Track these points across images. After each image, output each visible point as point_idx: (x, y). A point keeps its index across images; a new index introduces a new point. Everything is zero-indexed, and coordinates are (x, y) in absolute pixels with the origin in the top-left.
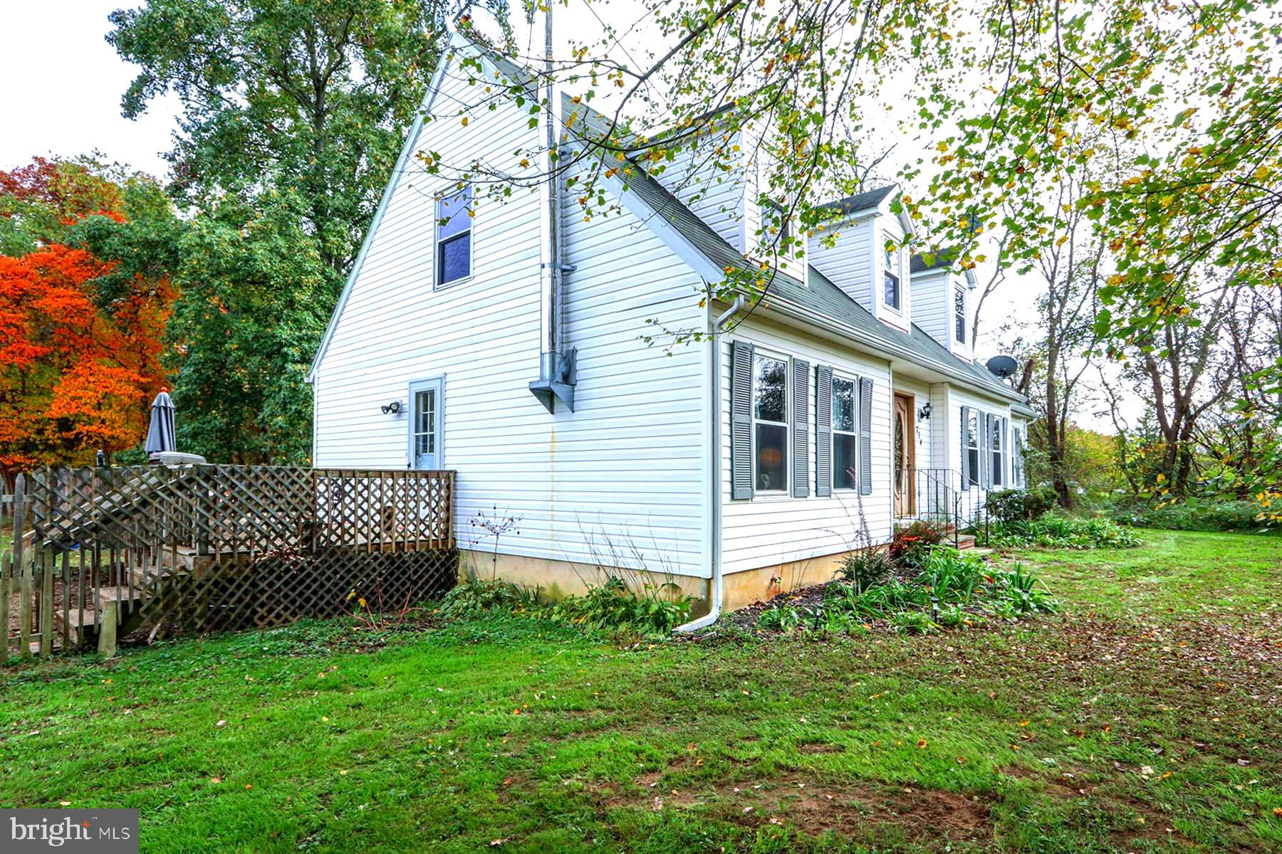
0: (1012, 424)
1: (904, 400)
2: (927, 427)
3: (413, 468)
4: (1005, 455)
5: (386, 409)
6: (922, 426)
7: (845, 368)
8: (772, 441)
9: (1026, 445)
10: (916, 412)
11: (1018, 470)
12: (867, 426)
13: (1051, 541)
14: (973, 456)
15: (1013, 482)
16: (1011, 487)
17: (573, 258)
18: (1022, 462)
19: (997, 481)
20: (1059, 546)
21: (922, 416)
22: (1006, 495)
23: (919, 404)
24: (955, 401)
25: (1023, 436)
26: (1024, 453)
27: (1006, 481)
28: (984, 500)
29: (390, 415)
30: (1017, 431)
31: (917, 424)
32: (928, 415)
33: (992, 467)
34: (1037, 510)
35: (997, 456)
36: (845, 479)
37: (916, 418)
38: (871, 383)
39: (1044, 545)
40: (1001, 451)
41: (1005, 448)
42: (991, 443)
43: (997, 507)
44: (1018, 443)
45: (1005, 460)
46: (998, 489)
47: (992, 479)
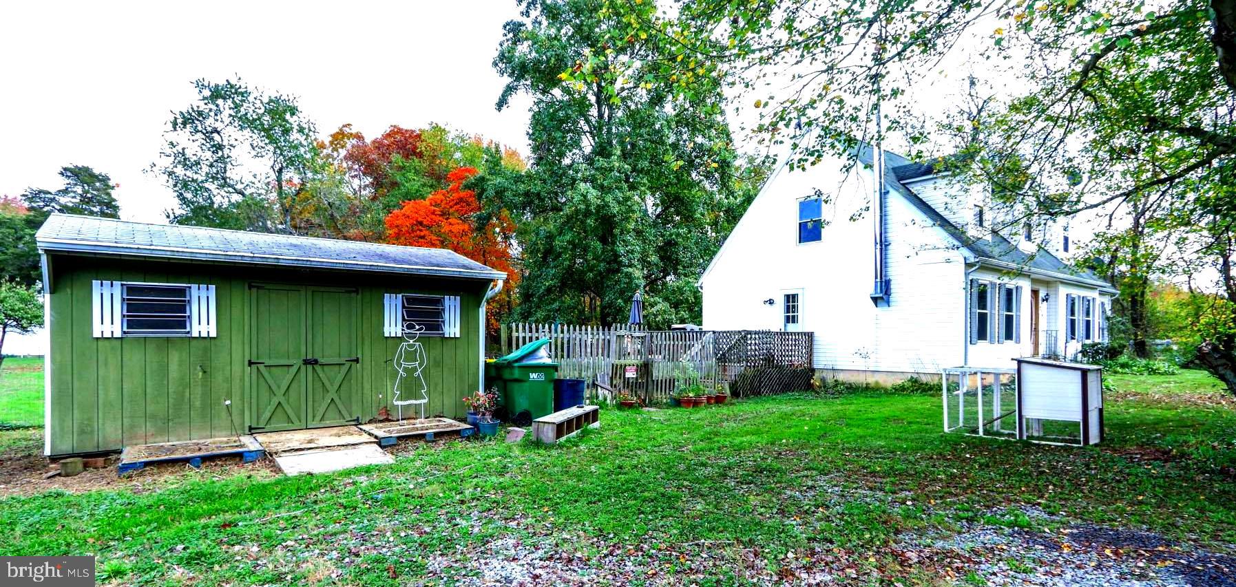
0: (1099, 299)
1: (1035, 293)
2: (1046, 307)
3: (783, 330)
4: (1094, 321)
5: (765, 302)
6: (1043, 306)
7: (1010, 283)
8: (983, 319)
9: (1109, 313)
10: (1040, 299)
11: (1103, 329)
12: (1018, 309)
13: (1120, 370)
14: (1073, 322)
15: (1097, 337)
16: (1097, 340)
17: (889, 239)
18: (1106, 324)
19: (1088, 337)
20: (1125, 373)
21: (1043, 300)
22: (1094, 345)
23: (1042, 294)
24: (1063, 291)
25: (1108, 307)
26: (1108, 319)
27: (1094, 337)
28: (1080, 349)
29: (768, 304)
30: (1103, 304)
31: (1040, 305)
32: (1047, 300)
33: (1084, 328)
34: (1113, 354)
35: (1088, 323)
36: (1009, 336)
37: (1040, 301)
38: (1021, 287)
39: (1116, 372)
40: (1091, 319)
41: (1094, 316)
42: (1085, 314)
43: (1088, 352)
44: (1104, 312)
45: (1094, 324)
46: (1088, 342)
47: (1084, 336)
